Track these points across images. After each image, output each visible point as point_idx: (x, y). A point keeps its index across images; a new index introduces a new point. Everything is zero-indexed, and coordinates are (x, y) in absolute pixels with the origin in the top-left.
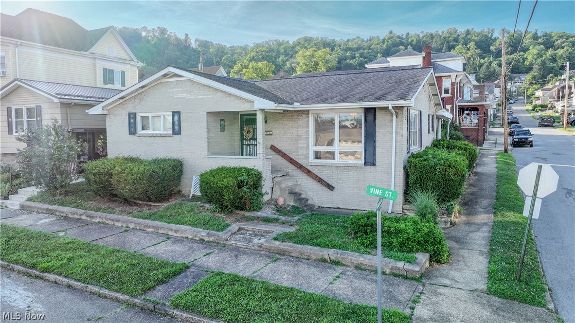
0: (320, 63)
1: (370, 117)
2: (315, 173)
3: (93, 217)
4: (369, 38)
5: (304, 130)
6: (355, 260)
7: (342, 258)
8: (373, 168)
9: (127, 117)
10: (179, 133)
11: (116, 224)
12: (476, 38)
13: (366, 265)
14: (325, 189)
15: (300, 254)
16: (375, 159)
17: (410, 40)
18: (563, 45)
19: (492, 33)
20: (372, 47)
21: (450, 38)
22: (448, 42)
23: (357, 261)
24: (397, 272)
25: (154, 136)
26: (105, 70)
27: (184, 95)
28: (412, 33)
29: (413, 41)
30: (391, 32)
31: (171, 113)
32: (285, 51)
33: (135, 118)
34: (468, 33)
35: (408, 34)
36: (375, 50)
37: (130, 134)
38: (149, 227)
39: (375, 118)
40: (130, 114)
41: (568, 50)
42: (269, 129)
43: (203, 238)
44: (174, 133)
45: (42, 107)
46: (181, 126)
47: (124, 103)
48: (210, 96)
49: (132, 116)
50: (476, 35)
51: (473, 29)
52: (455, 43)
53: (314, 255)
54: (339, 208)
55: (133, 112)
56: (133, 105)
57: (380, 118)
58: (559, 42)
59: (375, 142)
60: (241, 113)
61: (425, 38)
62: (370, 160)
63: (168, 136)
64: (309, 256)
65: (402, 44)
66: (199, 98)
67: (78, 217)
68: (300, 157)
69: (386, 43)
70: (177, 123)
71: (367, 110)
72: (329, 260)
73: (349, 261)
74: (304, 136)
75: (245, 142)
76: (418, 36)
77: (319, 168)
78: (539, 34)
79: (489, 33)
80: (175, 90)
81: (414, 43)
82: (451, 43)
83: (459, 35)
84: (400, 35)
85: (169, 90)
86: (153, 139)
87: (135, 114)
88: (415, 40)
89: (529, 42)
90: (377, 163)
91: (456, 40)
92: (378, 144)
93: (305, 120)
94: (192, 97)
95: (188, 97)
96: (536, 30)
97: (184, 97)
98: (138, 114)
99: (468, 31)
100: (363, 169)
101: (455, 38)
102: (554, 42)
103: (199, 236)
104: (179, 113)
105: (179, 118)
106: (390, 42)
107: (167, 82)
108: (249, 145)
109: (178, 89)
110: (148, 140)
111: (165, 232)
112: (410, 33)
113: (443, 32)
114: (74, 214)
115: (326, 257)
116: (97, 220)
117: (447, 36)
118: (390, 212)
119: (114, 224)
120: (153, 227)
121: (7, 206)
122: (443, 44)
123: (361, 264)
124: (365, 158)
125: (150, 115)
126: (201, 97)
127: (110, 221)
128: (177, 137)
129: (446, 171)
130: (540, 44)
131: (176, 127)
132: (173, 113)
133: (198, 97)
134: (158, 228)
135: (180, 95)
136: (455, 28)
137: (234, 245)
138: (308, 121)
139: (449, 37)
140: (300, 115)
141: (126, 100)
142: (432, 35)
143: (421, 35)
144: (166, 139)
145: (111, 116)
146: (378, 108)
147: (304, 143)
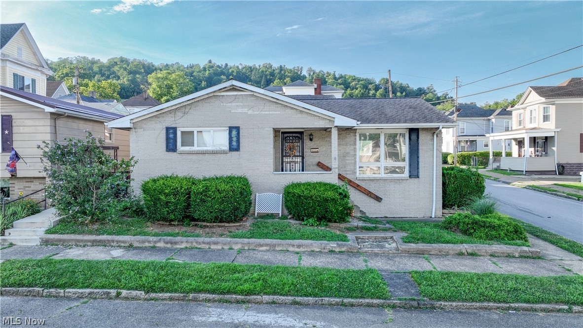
0: (174, 86)
1: (414, 137)
2: (364, 187)
3: (176, 243)
4: (189, 65)
5: (352, 147)
6: (489, 250)
7: (478, 250)
8: (416, 180)
9: (164, 131)
10: (237, 149)
11: (213, 247)
12: (289, 74)
13: (499, 253)
14: (373, 201)
15: (439, 252)
16: (418, 172)
17: (230, 71)
18: (357, 86)
19: (301, 71)
20: (194, 74)
21: (267, 73)
22: (266, 76)
23: (491, 250)
24: (525, 254)
25: (204, 153)
26: (15, 75)
27: (245, 110)
28: (230, 64)
29: (233, 72)
30: (210, 62)
31: (228, 128)
32: (101, 70)
33: (175, 133)
34: (281, 68)
35: (226, 65)
36: (197, 78)
37: (167, 151)
38: (262, 246)
39: (418, 138)
40: (168, 129)
41: (360, 91)
42: (315, 147)
43: (334, 249)
44: (231, 149)
45: (13, 118)
46: (240, 142)
47: (158, 116)
48: (278, 112)
49: (171, 132)
50: (289, 72)
51: (285, 66)
52: (271, 77)
53: (453, 250)
54: (387, 217)
55: (173, 126)
56: (173, 119)
57: (423, 137)
58: (353, 83)
59: (418, 157)
60: (282, 131)
61: (244, 70)
62: (414, 173)
63: (224, 152)
64: (448, 252)
65: (223, 73)
66: (265, 114)
67: (152, 245)
68: (347, 172)
69: (207, 72)
70: (235, 139)
71: (412, 131)
72: (466, 253)
73: (484, 251)
74: (352, 153)
75: (286, 159)
76: (238, 67)
77: (367, 181)
78: (337, 76)
79: (299, 71)
80: (233, 104)
81: (235, 74)
82: (268, 77)
83: (274, 70)
84: (220, 65)
85: (224, 104)
86: (201, 156)
87: (175, 129)
88: (235, 71)
89: (332, 82)
90: (421, 175)
91: (272, 74)
92: (421, 160)
93: (353, 138)
94: (256, 113)
95: (250, 112)
96: (335, 72)
97: (245, 113)
98: (178, 129)
99: (281, 66)
100: (408, 181)
101: (271, 72)
102: (350, 83)
103: (328, 247)
104: (238, 129)
105: (238, 134)
106: (211, 71)
107: (223, 96)
108: (290, 162)
109: (238, 104)
110: (194, 157)
111: (285, 249)
112: (228, 64)
113: (260, 66)
114: (144, 242)
115: (464, 251)
116: (183, 246)
117: (265, 70)
118: (433, 216)
119: (210, 248)
120: (267, 245)
121: (14, 243)
122: (261, 77)
123: (495, 252)
124: (410, 172)
125: (195, 130)
126: (266, 113)
127: (204, 245)
128: (234, 153)
129: (478, 180)
130: (340, 84)
131: (234, 143)
132: (231, 129)
133: (263, 113)
134: (275, 245)
135: (240, 110)
136: (270, 64)
137: (370, 252)
138: (356, 139)
139: (266, 71)
140: (348, 133)
141: (163, 113)
142: (251, 68)
143: (240, 67)
144: (219, 155)
145: (139, 130)
146: (420, 128)
147: (352, 160)
